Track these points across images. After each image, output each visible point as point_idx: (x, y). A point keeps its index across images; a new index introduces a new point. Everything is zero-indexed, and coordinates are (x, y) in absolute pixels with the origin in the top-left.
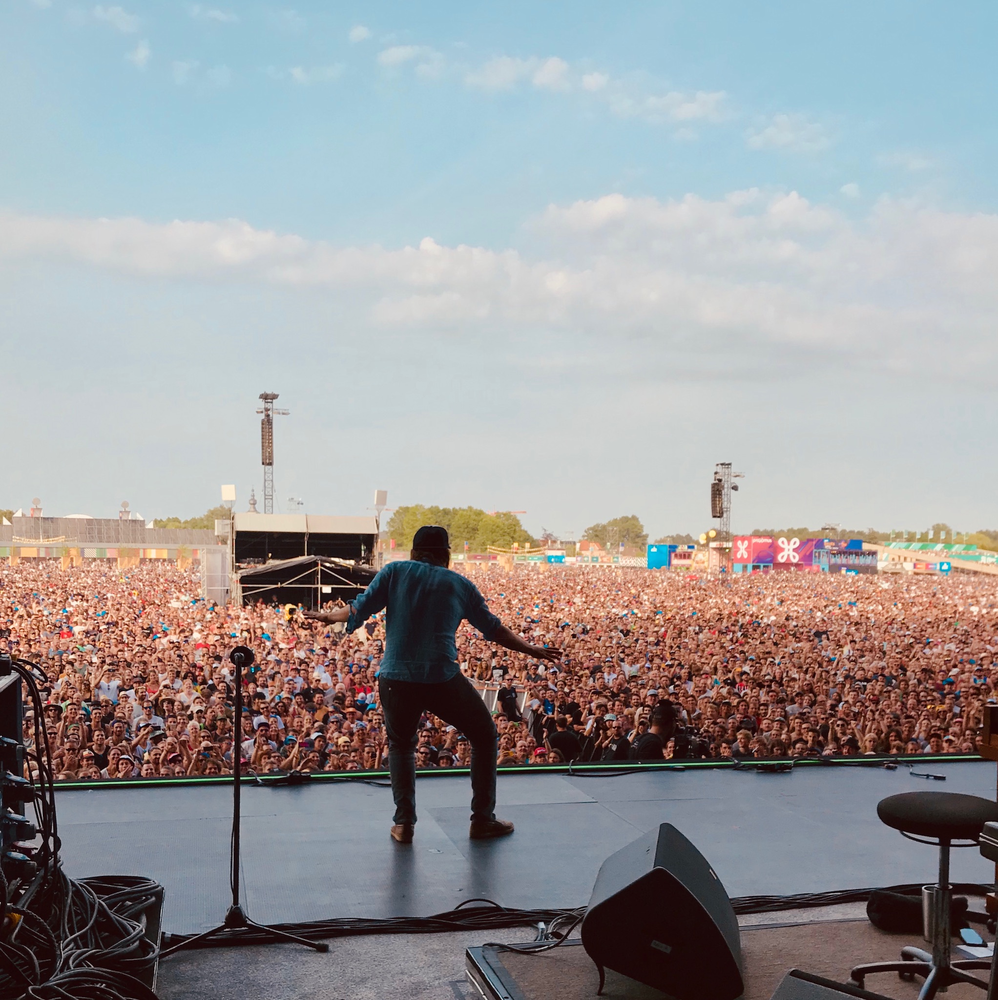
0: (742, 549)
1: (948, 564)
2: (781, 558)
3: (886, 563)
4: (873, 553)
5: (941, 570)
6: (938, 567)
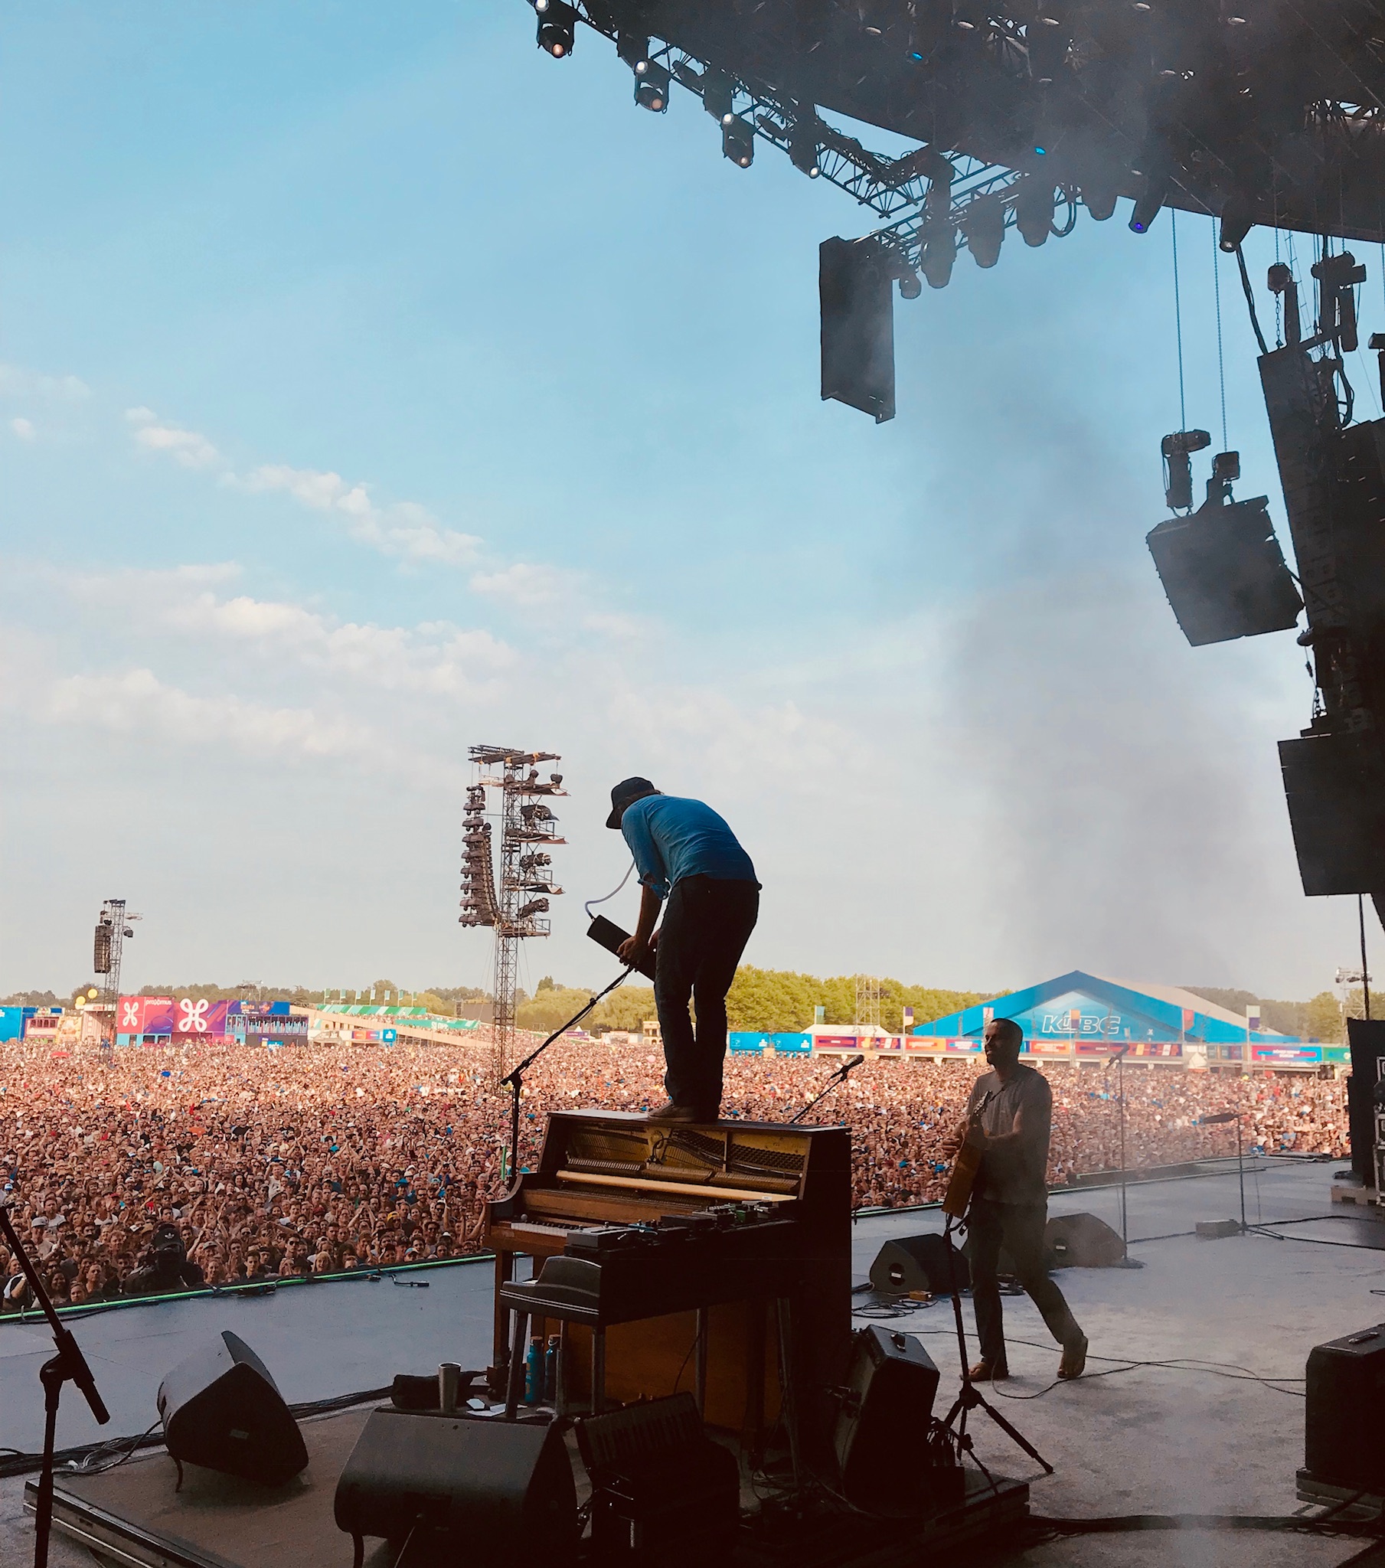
0: (130, 1015)
1: (393, 1031)
2: (183, 1026)
3: (319, 1032)
4: (303, 1020)
5: (385, 1040)
6: (381, 1037)
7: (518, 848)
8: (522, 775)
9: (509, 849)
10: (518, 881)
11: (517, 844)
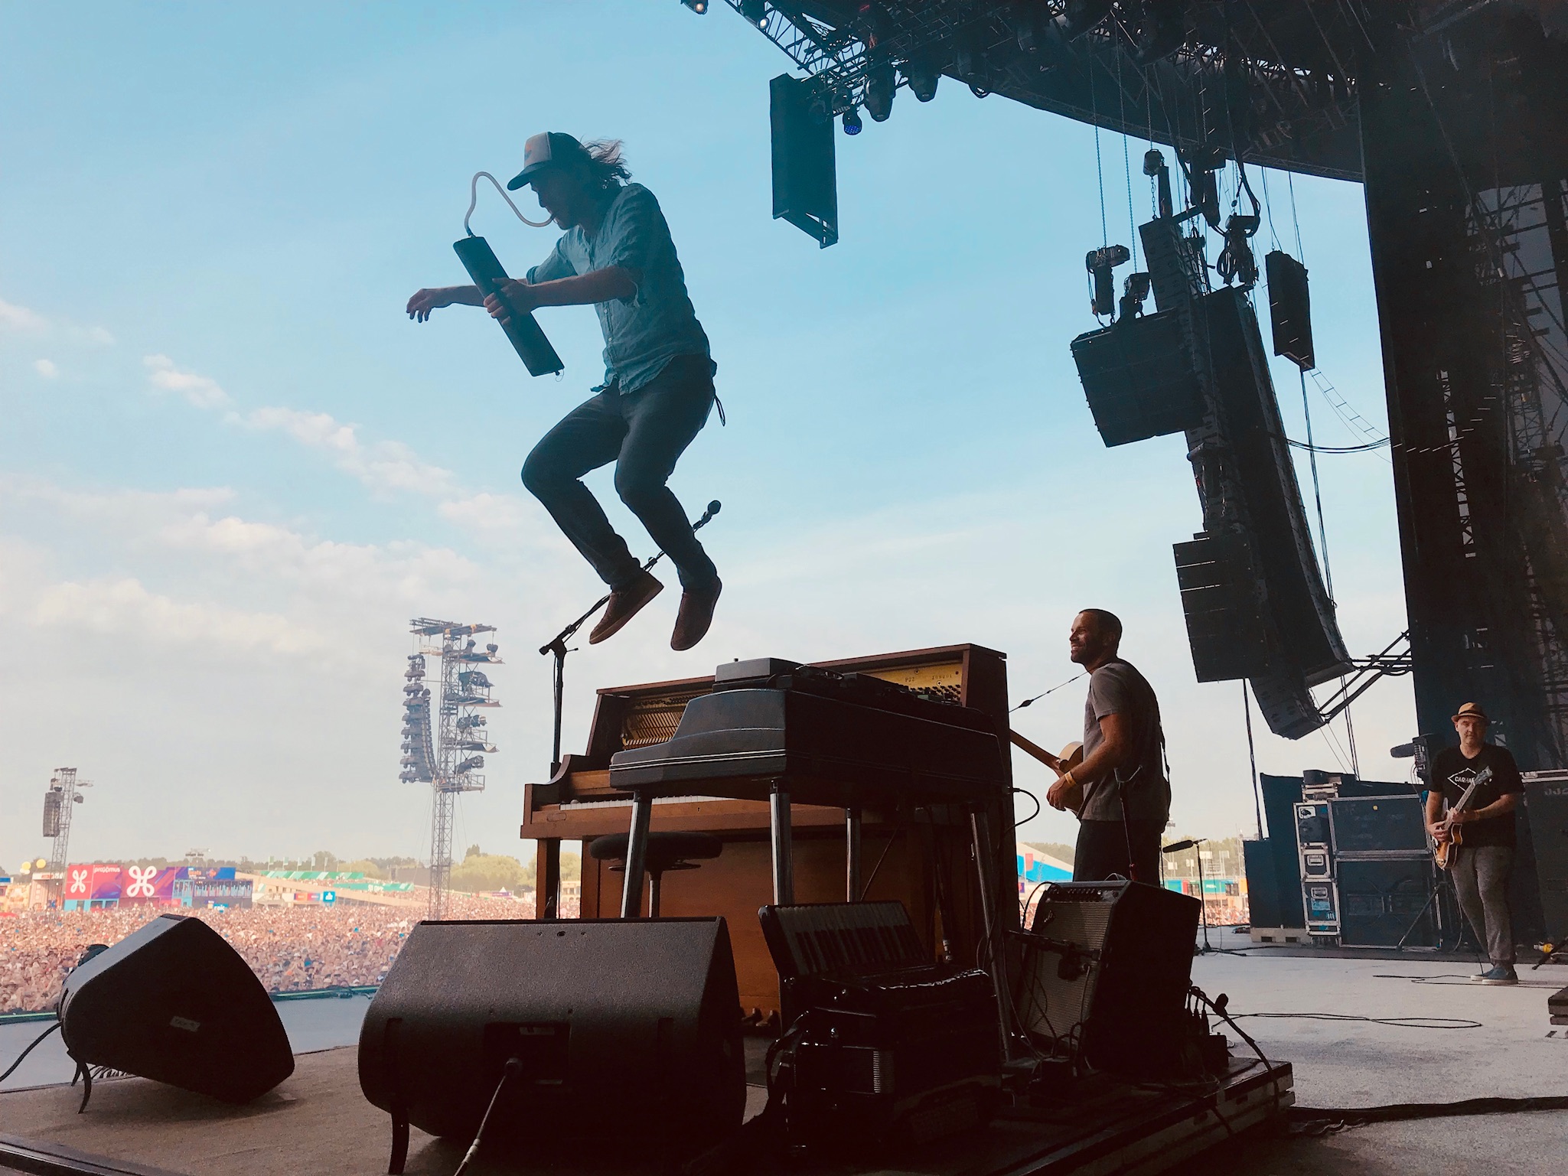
0: (79, 882)
1: (333, 893)
2: (131, 892)
3: (262, 895)
4: (248, 883)
5: (325, 901)
6: (322, 898)
7: (455, 711)
8: (461, 644)
9: (447, 712)
10: (455, 740)
11: (455, 707)
